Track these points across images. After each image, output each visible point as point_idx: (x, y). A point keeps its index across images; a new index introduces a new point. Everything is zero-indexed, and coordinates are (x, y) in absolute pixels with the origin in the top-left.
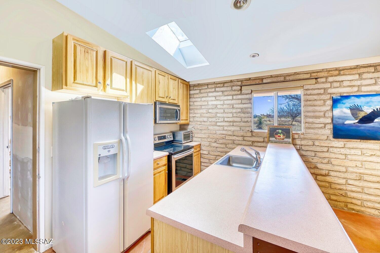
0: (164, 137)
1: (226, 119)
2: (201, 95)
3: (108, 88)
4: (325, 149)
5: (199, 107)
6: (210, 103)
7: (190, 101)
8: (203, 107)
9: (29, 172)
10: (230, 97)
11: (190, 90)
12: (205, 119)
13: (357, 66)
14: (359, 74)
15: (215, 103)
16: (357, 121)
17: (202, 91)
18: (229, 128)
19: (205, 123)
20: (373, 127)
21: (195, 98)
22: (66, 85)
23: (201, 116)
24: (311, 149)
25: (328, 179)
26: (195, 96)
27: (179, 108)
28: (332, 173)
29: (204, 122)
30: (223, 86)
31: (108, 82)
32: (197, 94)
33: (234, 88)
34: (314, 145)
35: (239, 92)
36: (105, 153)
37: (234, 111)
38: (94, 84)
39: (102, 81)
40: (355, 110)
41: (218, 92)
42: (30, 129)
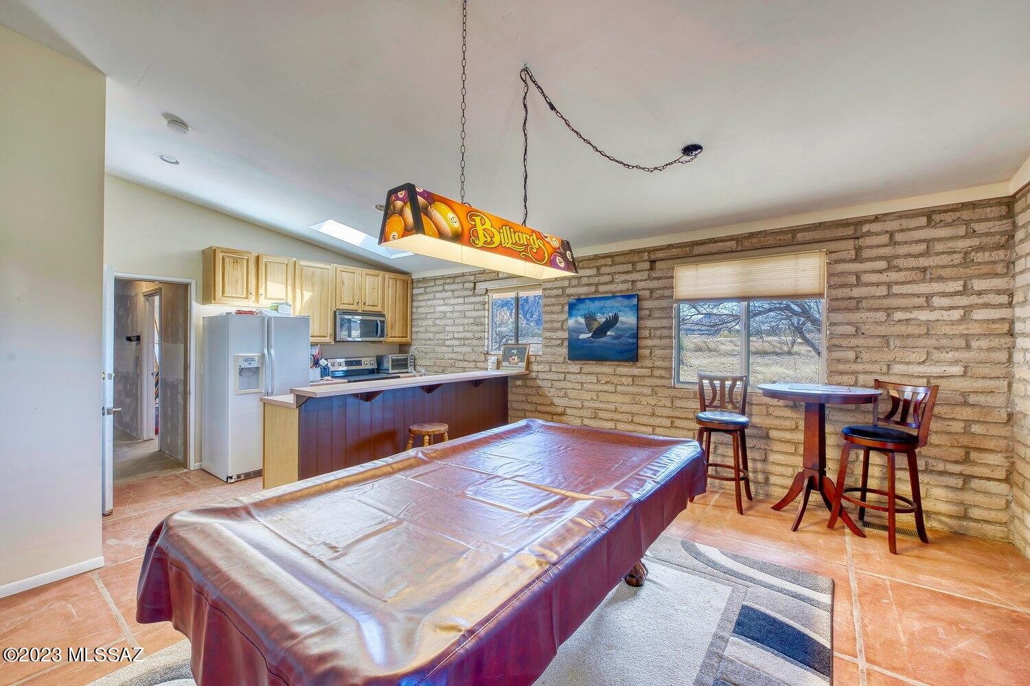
0: (359, 363)
1: (457, 335)
2: (427, 297)
3: (262, 298)
4: (562, 377)
5: (423, 316)
6: (439, 309)
7: (414, 305)
8: (429, 316)
9: (179, 395)
10: (461, 300)
11: (413, 288)
12: (431, 336)
13: (596, 255)
14: (598, 268)
15: (443, 309)
16: (590, 335)
17: (428, 290)
18: (460, 349)
19: (431, 342)
20: (605, 343)
21: (419, 301)
22: (215, 300)
23: (426, 331)
24: (547, 377)
25: (564, 418)
26: (420, 298)
27: (382, 319)
28: (569, 411)
29: (430, 339)
30: (454, 283)
31: (262, 291)
32: (422, 294)
33: (467, 285)
34: (550, 371)
35: (471, 293)
36: (245, 365)
37: (466, 321)
38: (245, 296)
39: (254, 292)
40: (590, 318)
41: (447, 291)
42: (182, 346)
